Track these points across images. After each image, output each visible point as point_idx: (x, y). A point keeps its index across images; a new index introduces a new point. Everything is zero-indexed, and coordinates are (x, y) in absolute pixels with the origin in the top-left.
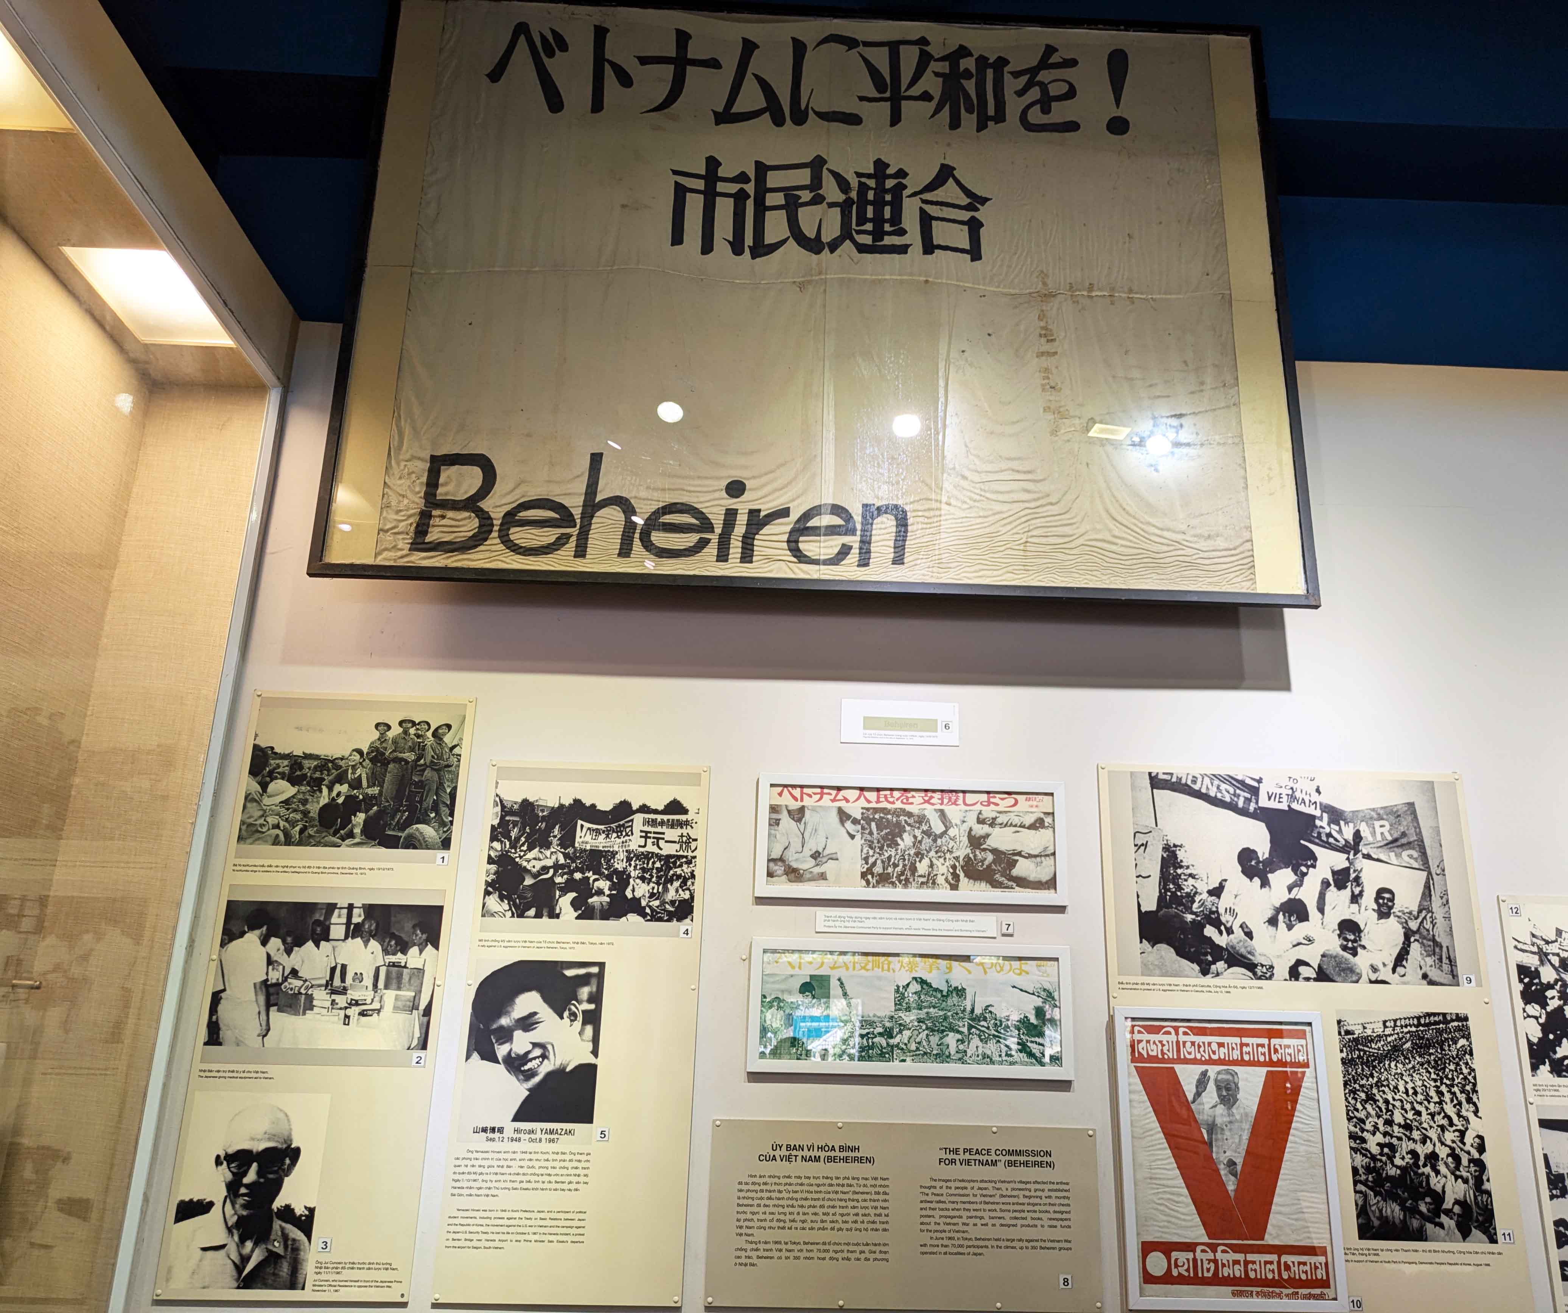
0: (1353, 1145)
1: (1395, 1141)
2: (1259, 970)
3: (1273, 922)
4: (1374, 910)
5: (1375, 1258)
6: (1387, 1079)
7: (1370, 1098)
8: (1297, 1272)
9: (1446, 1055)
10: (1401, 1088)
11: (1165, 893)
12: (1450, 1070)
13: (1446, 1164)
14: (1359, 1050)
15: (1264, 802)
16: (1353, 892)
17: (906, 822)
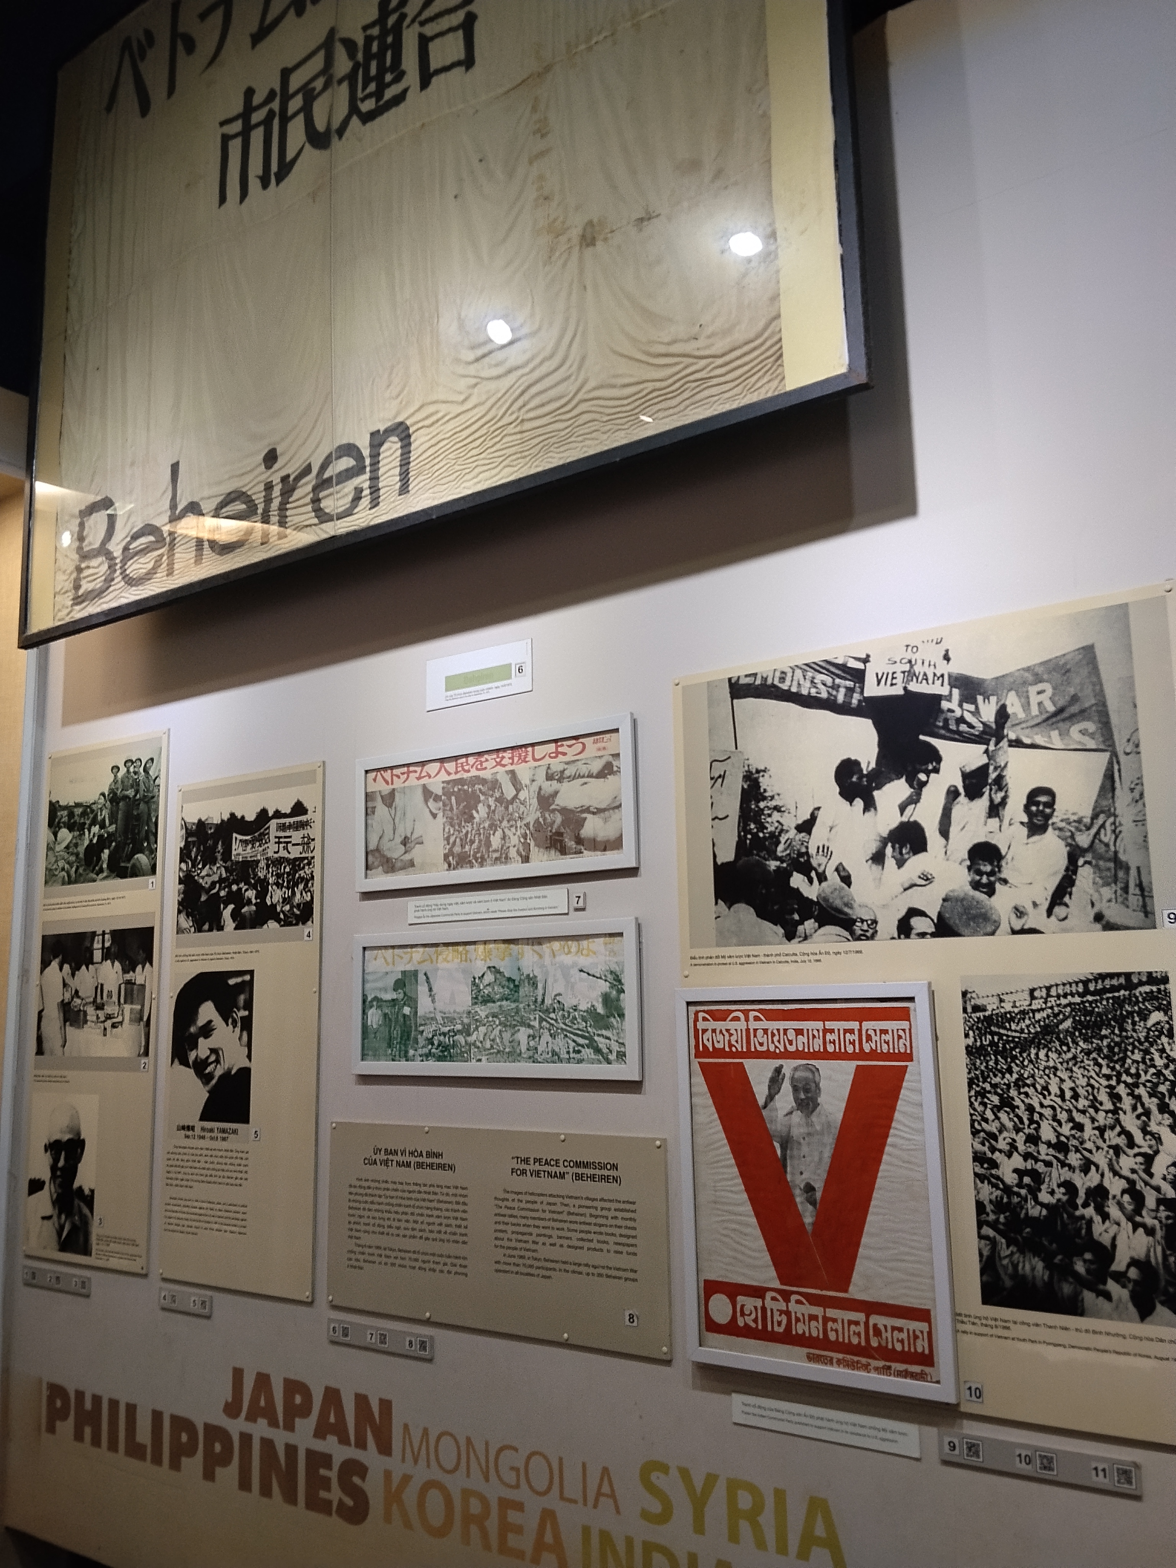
0: (979, 1170)
1: (1040, 1167)
2: (858, 928)
3: (878, 858)
4: (1022, 823)
5: (1005, 1333)
6: (1033, 1076)
7: (1007, 1103)
8: (890, 1340)
9: (1127, 1038)
10: (1054, 1089)
11: (745, 836)
12: (1134, 1061)
13: (1120, 1205)
14: (993, 1034)
15: (872, 689)
16: (991, 800)
17: (480, 790)
